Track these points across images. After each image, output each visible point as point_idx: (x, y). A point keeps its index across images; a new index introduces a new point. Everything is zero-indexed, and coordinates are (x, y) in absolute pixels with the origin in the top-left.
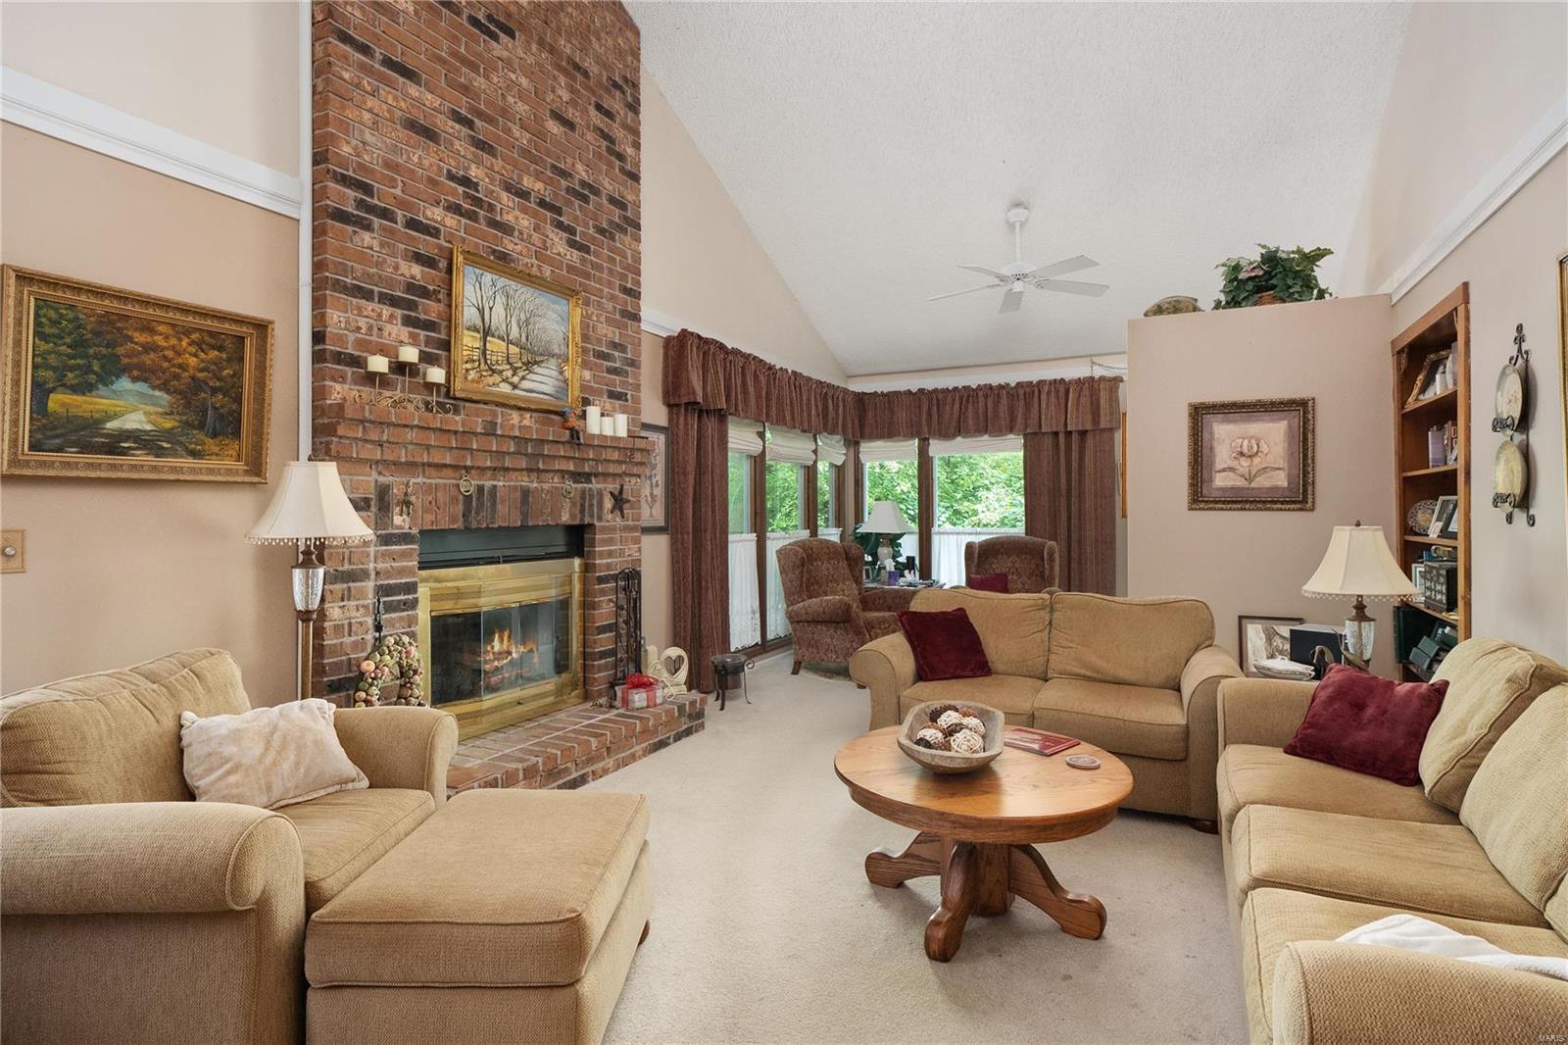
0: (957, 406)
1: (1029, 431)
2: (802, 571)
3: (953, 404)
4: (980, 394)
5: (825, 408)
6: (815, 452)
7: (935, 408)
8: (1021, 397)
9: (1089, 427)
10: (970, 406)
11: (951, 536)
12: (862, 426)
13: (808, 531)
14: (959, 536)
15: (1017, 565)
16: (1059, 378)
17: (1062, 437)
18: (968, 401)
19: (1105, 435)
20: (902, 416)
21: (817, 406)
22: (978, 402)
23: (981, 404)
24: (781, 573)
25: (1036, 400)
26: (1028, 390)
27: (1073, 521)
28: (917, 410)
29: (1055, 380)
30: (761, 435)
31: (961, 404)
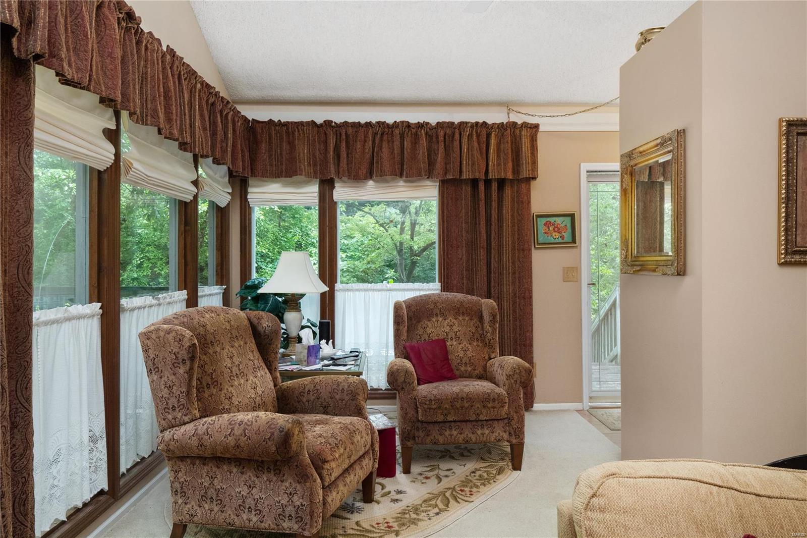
0: (370, 144)
1: (450, 177)
2: (191, 369)
3: (365, 141)
4: (397, 131)
5: (213, 124)
6: (196, 183)
7: (344, 144)
8: (441, 138)
9: (510, 176)
10: (385, 144)
11: (357, 293)
12: (253, 161)
13: (185, 292)
14: (367, 293)
15: (455, 328)
16: (481, 121)
17: (482, 186)
18: (381, 140)
19: (523, 186)
20: (303, 151)
21: (202, 115)
22: (393, 142)
23: (397, 143)
24: (150, 372)
25: (456, 143)
26: (449, 131)
27: (492, 275)
28: (322, 147)
29: (477, 123)
30: (113, 136)
31: (374, 141)
